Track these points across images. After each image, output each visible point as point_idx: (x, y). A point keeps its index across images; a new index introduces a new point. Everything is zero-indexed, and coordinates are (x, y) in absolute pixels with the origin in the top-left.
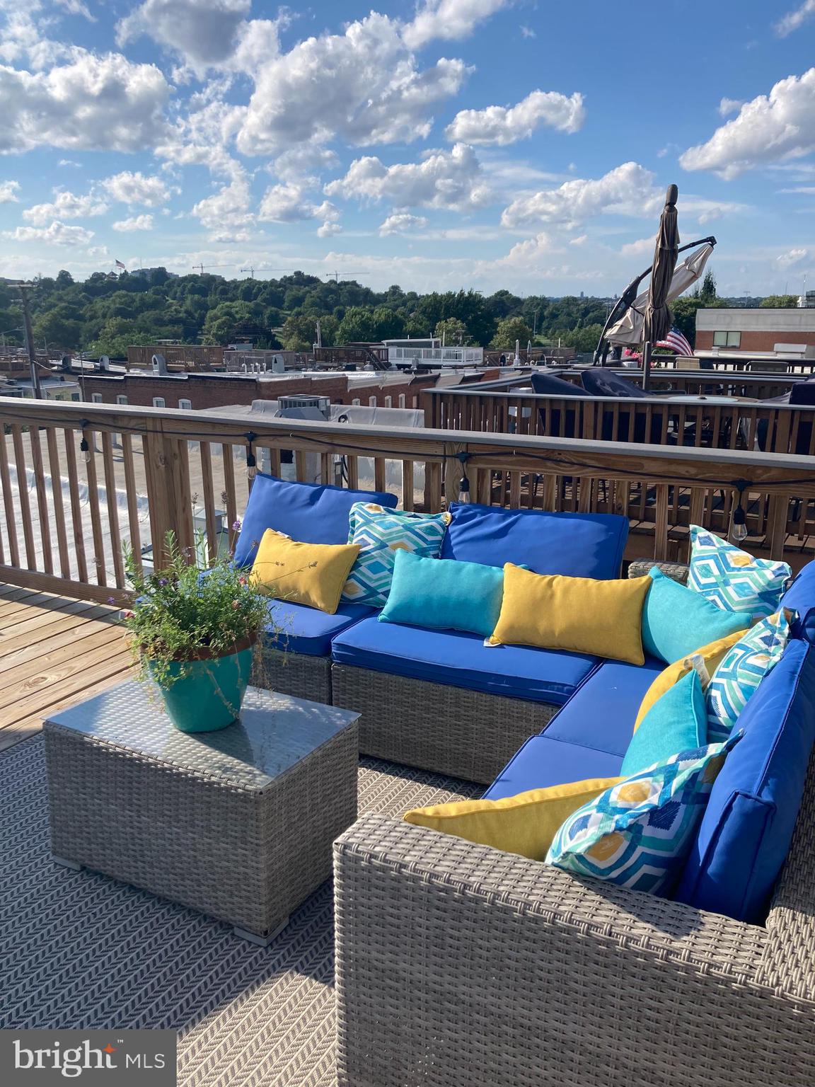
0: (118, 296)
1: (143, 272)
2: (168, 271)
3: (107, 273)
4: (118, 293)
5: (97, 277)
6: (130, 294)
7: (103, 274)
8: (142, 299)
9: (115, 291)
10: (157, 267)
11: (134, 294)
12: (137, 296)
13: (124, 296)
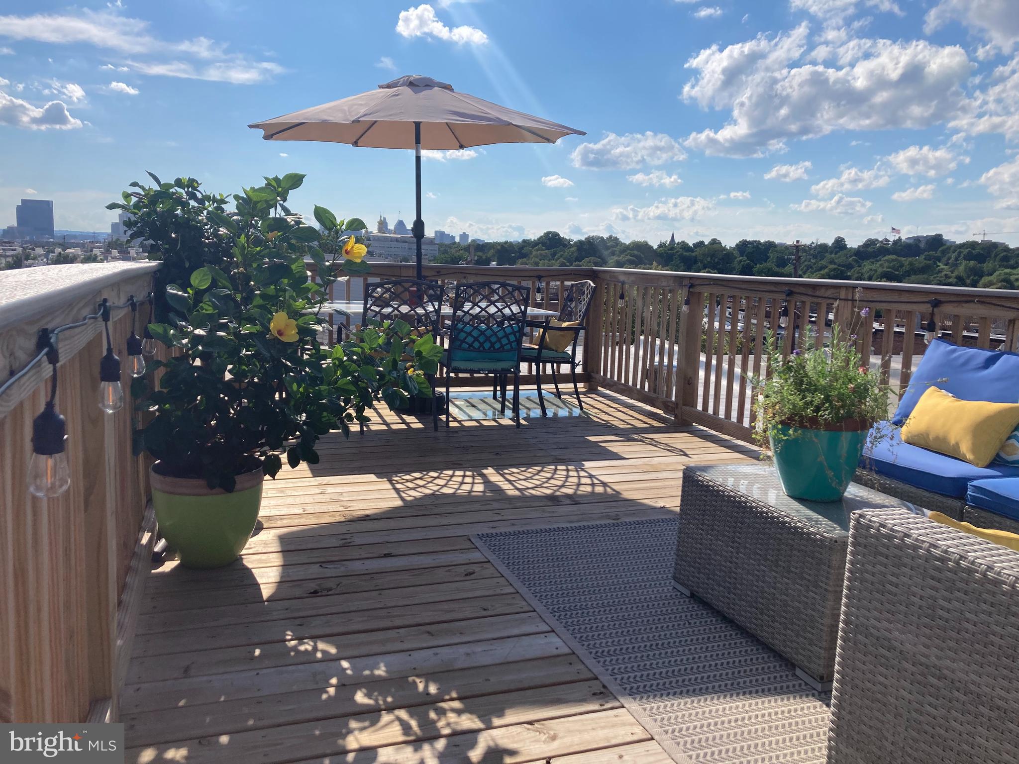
0: (887, 261)
1: (917, 239)
2: (945, 238)
3: (880, 240)
4: (886, 258)
5: (871, 243)
6: (899, 258)
7: (877, 240)
8: (911, 264)
9: (885, 256)
10: (934, 234)
11: (903, 259)
12: (906, 261)
13: (893, 260)
